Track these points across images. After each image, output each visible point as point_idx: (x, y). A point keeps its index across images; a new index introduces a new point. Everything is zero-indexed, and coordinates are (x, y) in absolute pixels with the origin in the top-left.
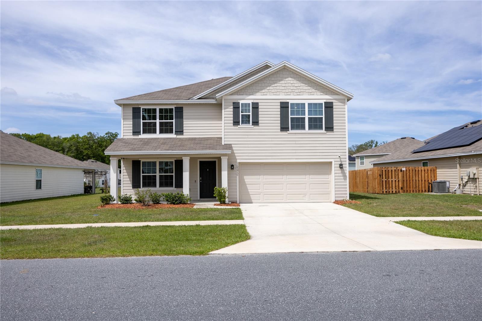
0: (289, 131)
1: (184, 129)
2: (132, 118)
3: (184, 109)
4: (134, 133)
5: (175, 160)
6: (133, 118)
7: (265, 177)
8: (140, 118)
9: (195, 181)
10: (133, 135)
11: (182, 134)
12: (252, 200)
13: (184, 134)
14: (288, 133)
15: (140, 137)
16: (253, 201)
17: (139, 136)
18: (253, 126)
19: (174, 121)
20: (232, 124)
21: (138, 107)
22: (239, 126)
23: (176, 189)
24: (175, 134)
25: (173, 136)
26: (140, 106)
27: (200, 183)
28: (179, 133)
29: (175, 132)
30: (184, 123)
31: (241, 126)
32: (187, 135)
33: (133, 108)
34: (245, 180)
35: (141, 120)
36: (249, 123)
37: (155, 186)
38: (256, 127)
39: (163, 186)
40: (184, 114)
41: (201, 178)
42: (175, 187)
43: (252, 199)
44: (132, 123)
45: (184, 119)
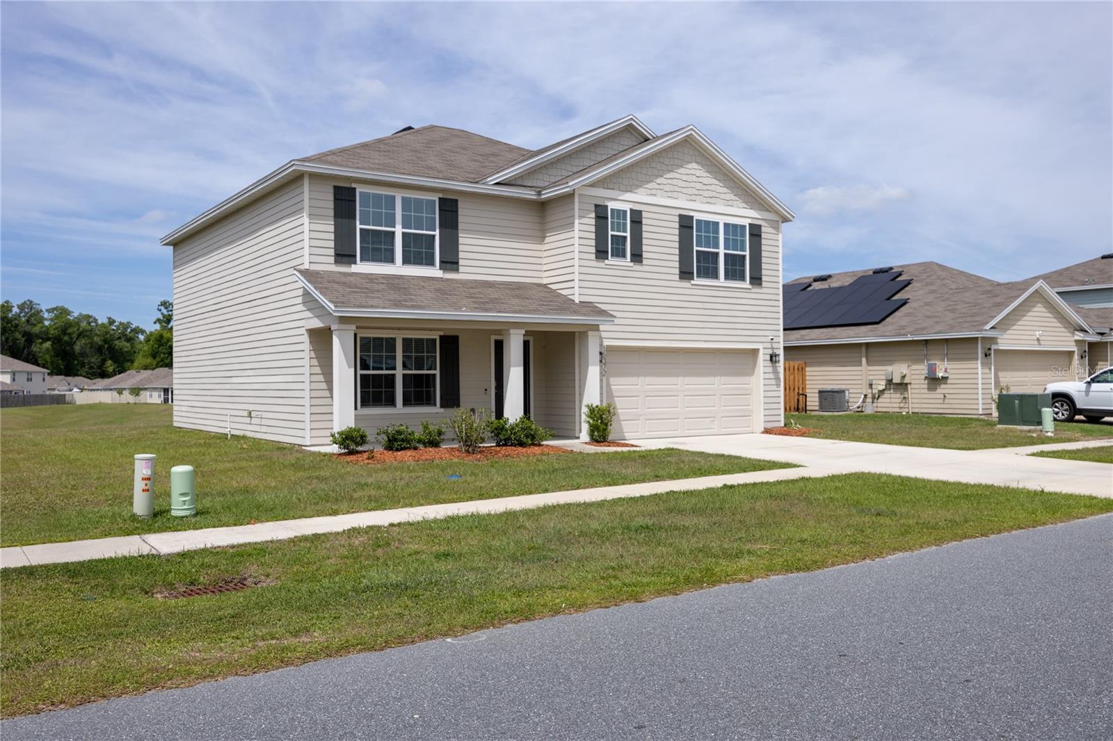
0: (693, 279)
1: (460, 256)
2: (333, 215)
3: (460, 205)
4: (340, 258)
5: (441, 337)
6: (336, 216)
7: (649, 379)
8: (355, 219)
9: (486, 390)
10: (336, 262)
11: (457, 270)
12: (624, 433)
13: (461, 269)
14: (692, 285)
15: (354, 269)
16: (626, 434)
17: (353, 266)
18: (632, 264)
19: (437, 233)
20: (594, 255)
21: (349, 186)
22: (606, 262)
23: (442, 410)
24: (440, 269)
25: (435, 272)
26: (353, 185)
27: (496, 394)
28: (448, 265)
29: (442, 262)
30: (461, 241)
31: (611, 261)
32: (467, 271)
33: (335, 188)
34: (612, 387)
35: (358, 223)
36: (624, 256)
37: (391, 402)
38: (637, 267)
39: (423, 404)
40: (460, 219)
41: (496, 382)
42: (442, 406)
43: (625, 431)
44: (332, 228)
45: (459, 231)
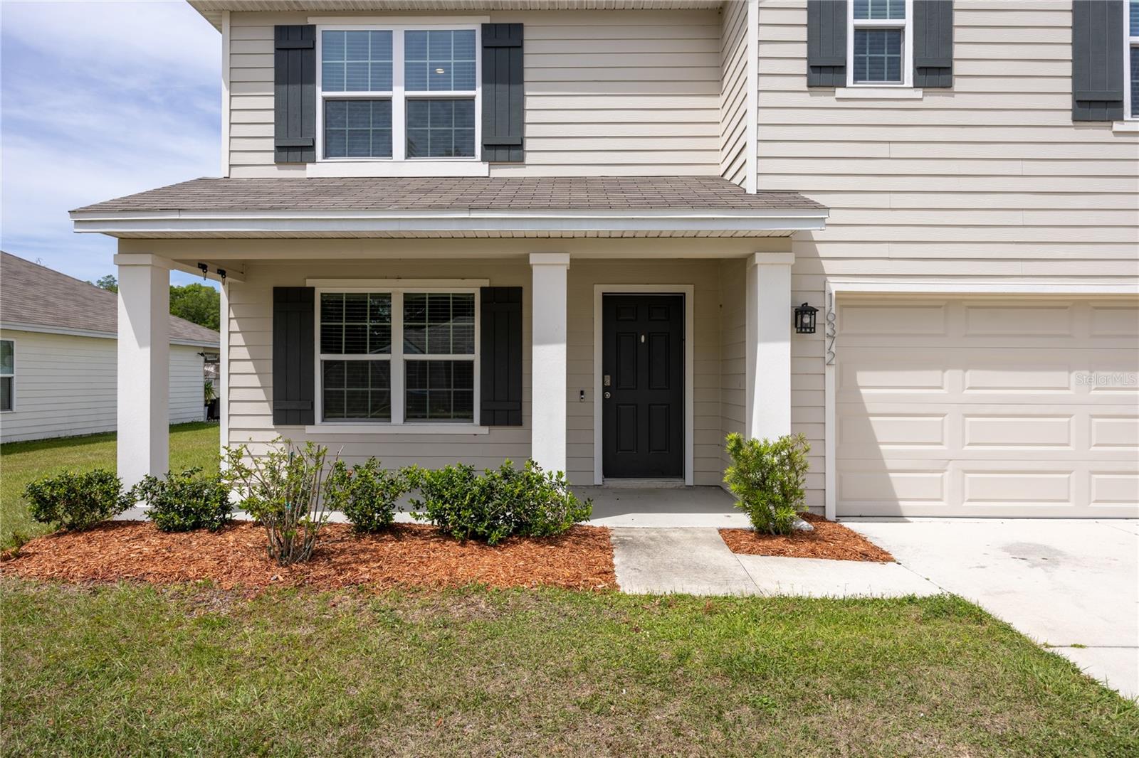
0: (1121, 119)
1: (527, 134)
2: (272, 78)
3: (528, 35)
4: (285, 154)
5: (483, 290)
6: (278, 81)
7: (972, 376)
8: (313, 81)
9: (582, 393)
10: (278, 162)
11: (520, 161)
12: (897, 500)
13: (529, 158)
14: (1117, 133)
15: (311, 171)
16: (902, 503)
17: (309, 166)
18: (919, 93)
19: (478, 93)
20: (805, 80)
21: (302, 23)
22: (840, 92)
23: (485, 430)
24: (483, 160)
25: (473, 167)
26: (311, 21)
27: (605, 402)
28: (501, 153)
29: (486, 146)
30: (530, 103)
31: (853, 89)
32: (543, 161)
33: (279, 29)
34: (863, 391)
35: (319, 89)
36: (896, 75)
37: (381, 410)
38: (936, 99)
39: (424, 417)
40: (529, 61)
41: (608, 378)
42: (483, 423)
43: (899, 495)
44: (270, 103)
45: (526, 84)
